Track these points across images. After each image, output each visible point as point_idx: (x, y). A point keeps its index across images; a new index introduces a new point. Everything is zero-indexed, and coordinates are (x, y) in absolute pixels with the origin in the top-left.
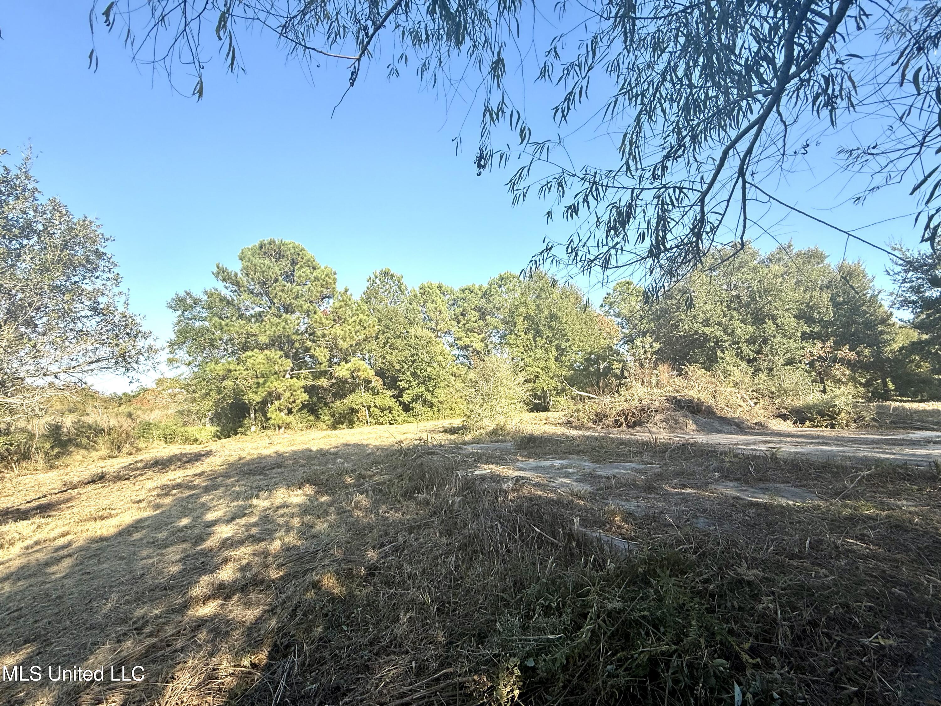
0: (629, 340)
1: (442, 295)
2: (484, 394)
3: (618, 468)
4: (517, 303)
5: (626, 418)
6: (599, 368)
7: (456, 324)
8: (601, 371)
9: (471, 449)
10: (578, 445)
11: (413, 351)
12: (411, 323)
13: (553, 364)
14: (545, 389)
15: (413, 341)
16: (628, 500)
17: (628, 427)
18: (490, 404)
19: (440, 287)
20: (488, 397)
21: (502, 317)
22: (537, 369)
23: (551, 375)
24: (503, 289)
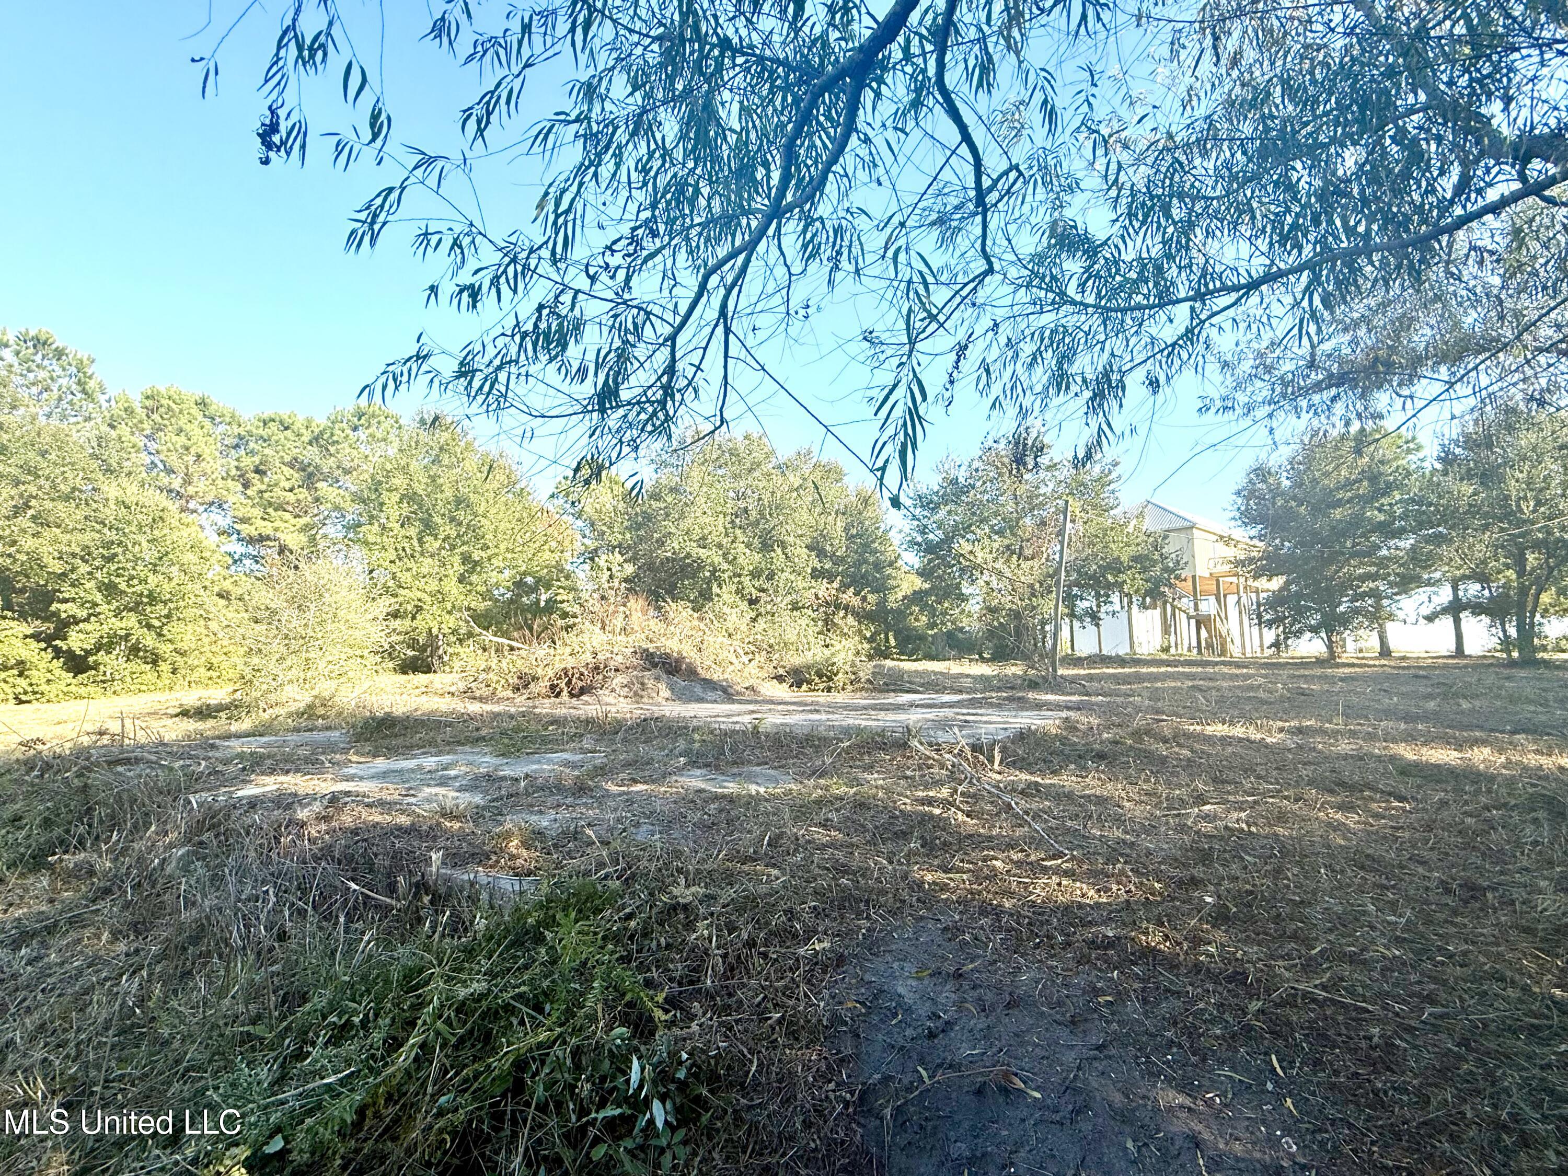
0: (592, 556)
1: (207, 423)
2: (291, 635)
3: (539, 762)
4: (389, 466)
5: (570, 681)
6: (538, 601)
7: (240, 488)
8: (542, 604)
9: (236, 746)
10: (478, 729)
11: (111, 535)
12: (109, 471)
13: (452, 587)
14: (435, 631)
15: (109, 513)
16: (541, 812)
17: (572, 695)
18: (304, 655)
19: (202, 404)
20: (302, 642)
21: (353, 489)
22: (420, 595)
23: (449, 606)
24: (362, 434)
